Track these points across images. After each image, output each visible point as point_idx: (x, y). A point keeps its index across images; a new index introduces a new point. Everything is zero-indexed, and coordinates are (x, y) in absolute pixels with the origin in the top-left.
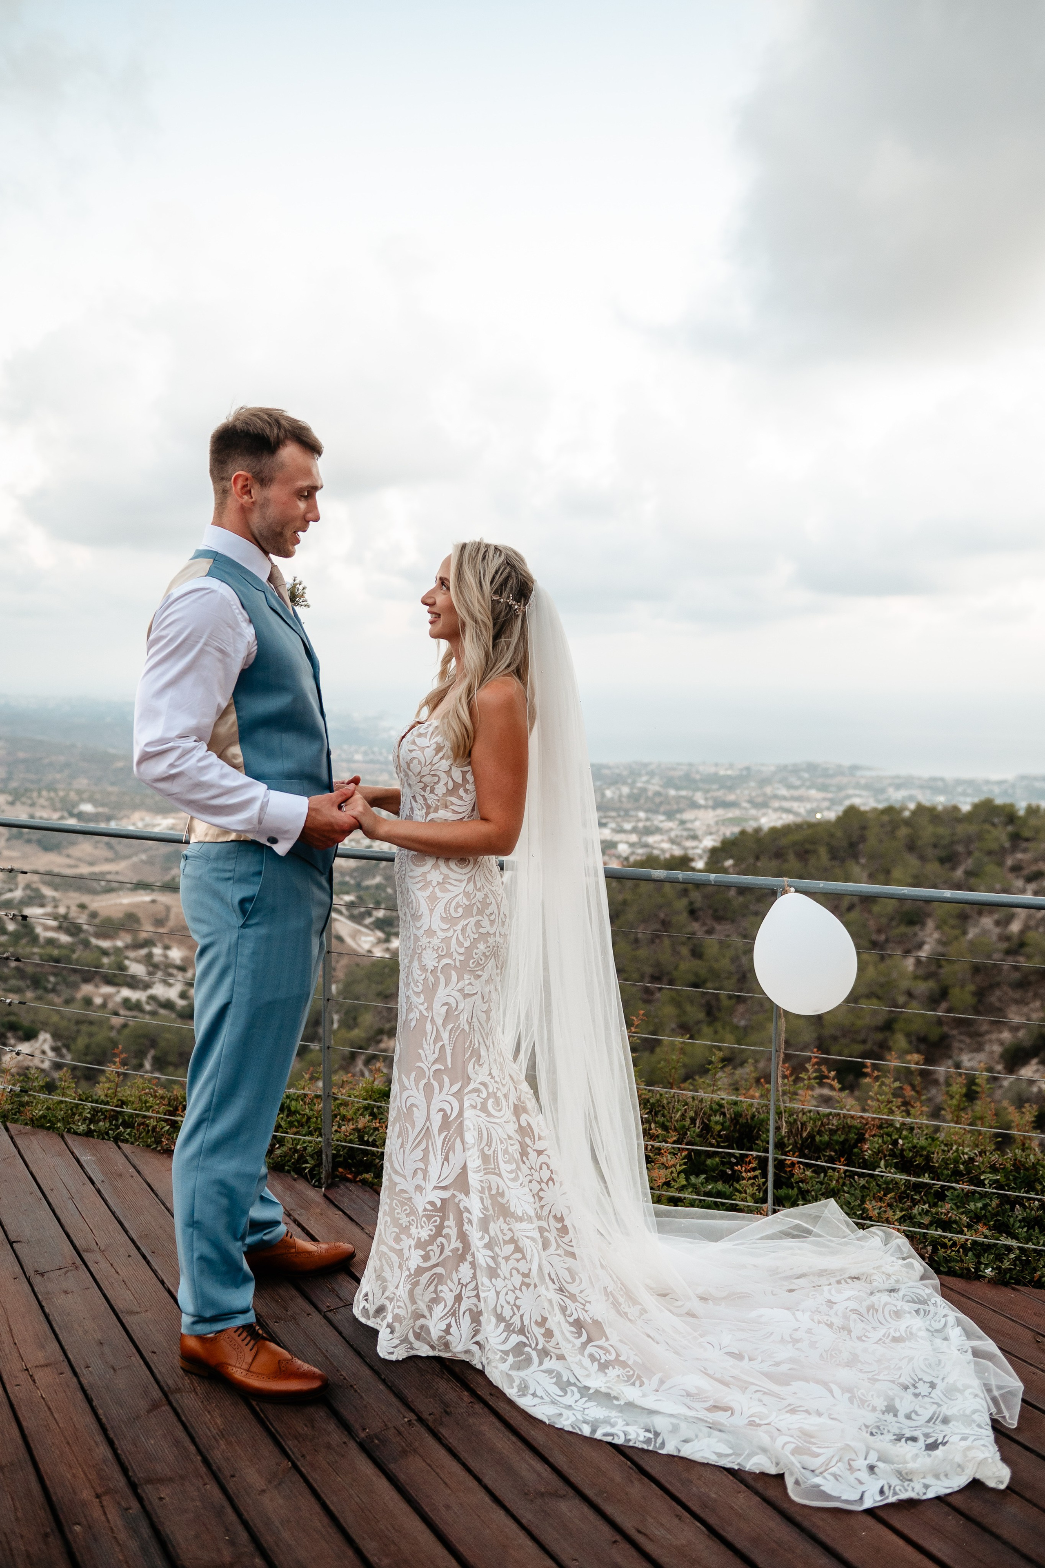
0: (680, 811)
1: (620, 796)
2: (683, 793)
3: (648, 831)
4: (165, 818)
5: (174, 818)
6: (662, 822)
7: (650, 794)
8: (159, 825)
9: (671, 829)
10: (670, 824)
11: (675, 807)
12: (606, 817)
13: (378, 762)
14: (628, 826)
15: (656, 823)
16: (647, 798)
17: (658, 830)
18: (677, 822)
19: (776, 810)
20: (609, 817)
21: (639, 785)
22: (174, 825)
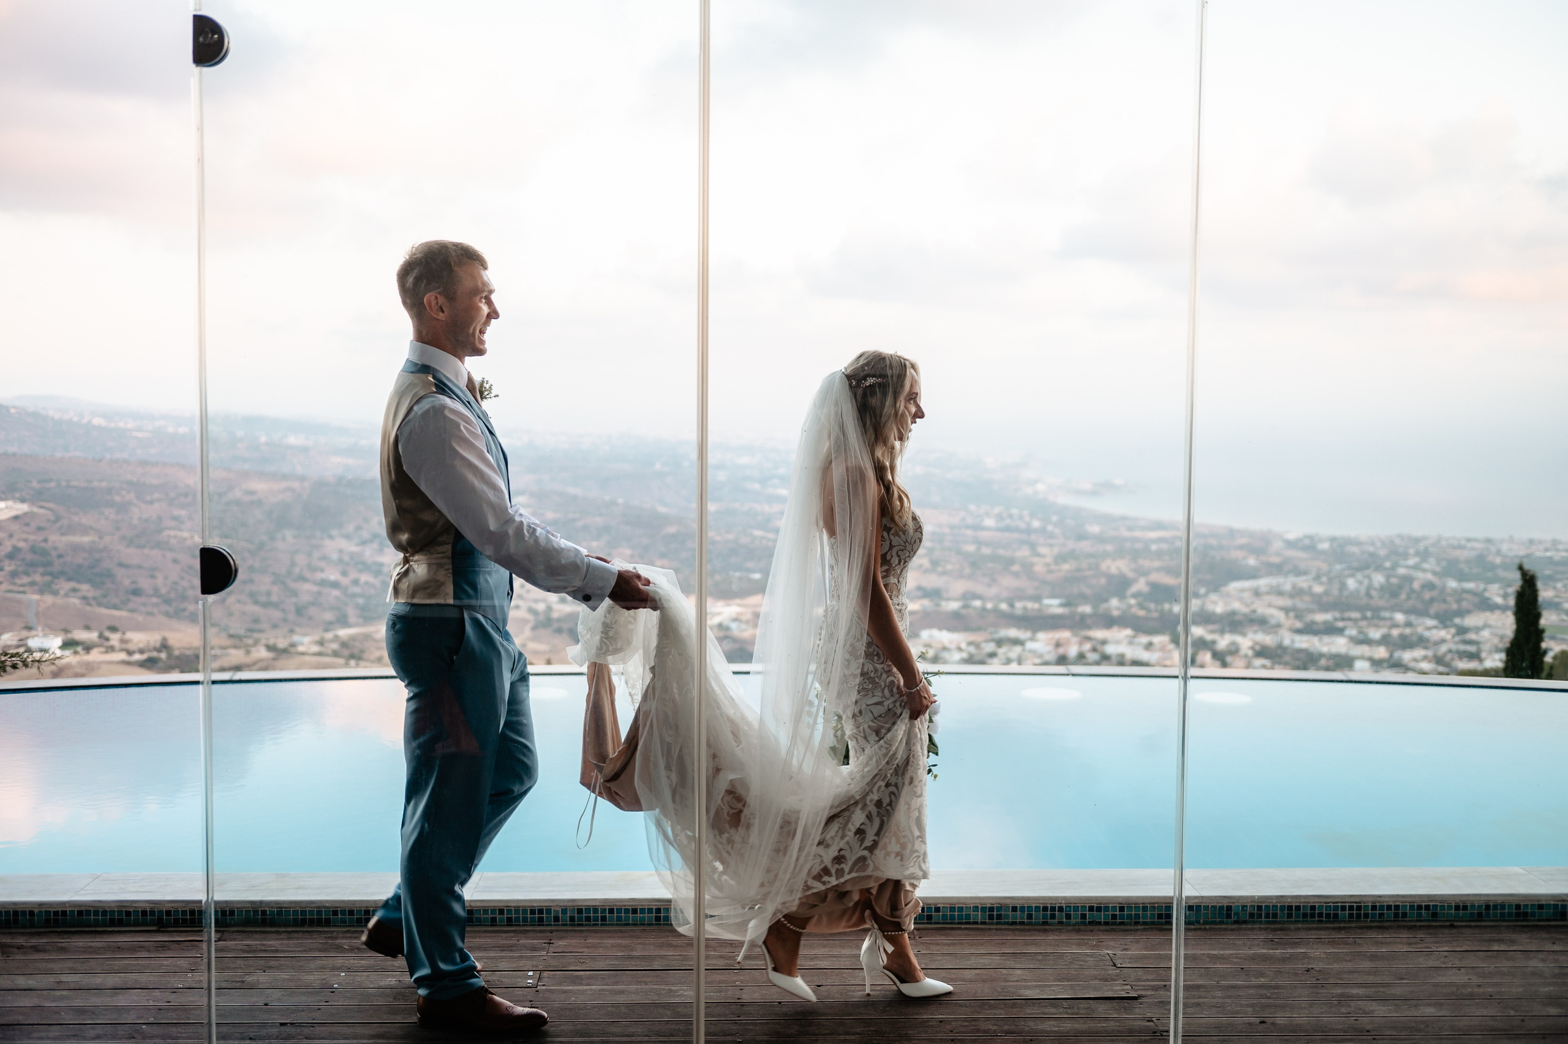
0: (1461, 613)
2: (1470, 585)
4: (729, 605)
5: (739, 605)
8: (719, 614)
10: (1443, 633)
11: (1455, 606)
13: (1017, 530)
16: (1412, 591)
18: (1453, 631)
20: (1350, 619)
22: (738, 614)
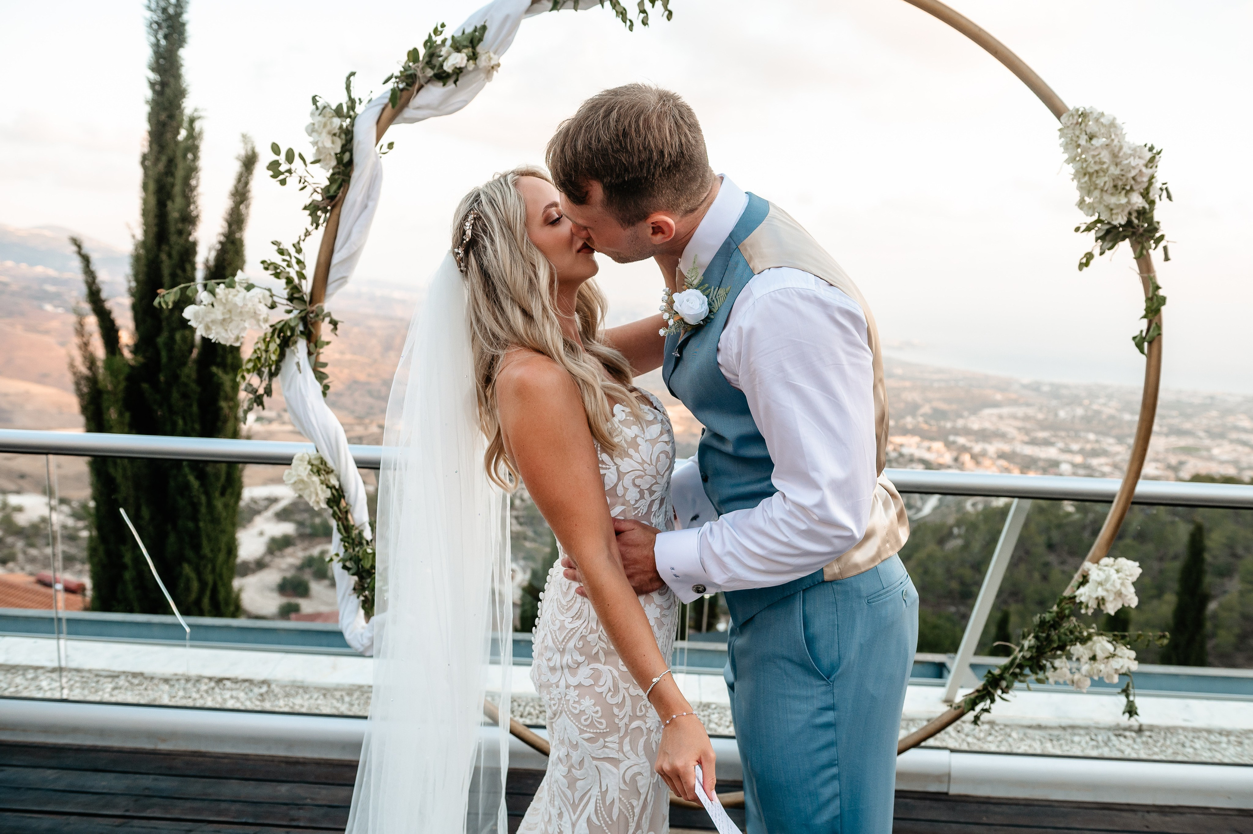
1: (1074, 417)
3: (1095, 453)
6: (1110, 444)
7: (1104, 417)
9: (1118, 453)
12: (1056, 436)
14: (1075, 447)
15: (1105, 446)
17: (1104, 453)
19: (1232, 441)
21: (1095, 407)
